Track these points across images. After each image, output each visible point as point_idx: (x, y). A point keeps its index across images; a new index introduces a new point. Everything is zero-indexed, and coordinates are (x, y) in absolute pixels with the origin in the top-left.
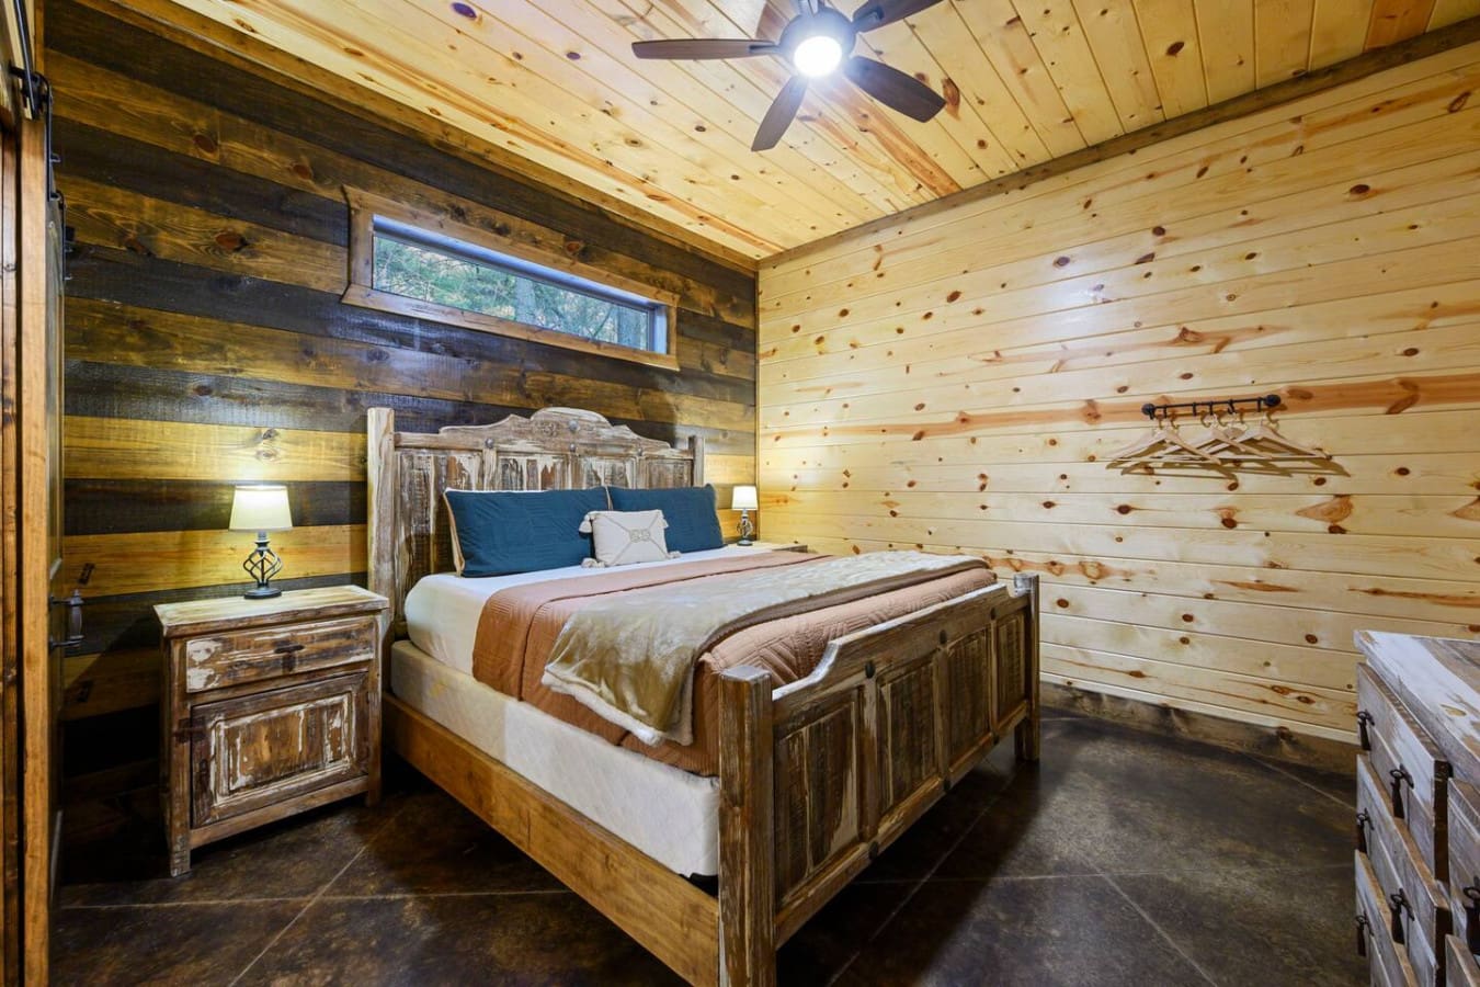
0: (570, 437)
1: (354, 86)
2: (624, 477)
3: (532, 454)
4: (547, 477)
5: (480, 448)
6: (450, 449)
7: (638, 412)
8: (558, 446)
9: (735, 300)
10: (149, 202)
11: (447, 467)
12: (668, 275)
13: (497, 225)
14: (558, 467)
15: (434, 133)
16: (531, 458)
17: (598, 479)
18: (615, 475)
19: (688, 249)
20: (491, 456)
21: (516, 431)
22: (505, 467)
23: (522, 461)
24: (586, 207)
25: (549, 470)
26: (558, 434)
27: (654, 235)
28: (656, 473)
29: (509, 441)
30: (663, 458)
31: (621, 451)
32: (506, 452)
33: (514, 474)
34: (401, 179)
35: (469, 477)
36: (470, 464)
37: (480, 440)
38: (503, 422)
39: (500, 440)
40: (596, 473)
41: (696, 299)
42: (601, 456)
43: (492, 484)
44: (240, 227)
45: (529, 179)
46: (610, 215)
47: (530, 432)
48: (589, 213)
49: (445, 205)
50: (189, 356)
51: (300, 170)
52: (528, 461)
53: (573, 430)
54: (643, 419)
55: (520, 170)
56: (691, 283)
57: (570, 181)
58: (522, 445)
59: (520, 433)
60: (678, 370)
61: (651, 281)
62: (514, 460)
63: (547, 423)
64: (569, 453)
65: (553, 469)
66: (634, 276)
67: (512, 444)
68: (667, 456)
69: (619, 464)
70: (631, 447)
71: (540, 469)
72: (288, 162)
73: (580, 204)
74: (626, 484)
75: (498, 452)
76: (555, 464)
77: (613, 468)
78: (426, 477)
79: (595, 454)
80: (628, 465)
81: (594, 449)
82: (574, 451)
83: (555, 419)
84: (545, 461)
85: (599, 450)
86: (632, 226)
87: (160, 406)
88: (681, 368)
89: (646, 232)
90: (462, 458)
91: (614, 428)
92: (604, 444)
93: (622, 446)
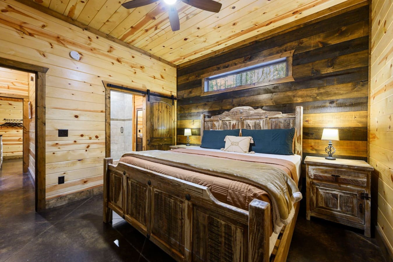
0: (240, 115)
1: (202, 57)
2: (260, 125)
3: (230, 120)
4: (234, 126)
5: (218, 120)
6: (213, 121)
7: (272, 102)
8: (237, 118)
9: (344, 28)
10: (184, 91)
11: (213, 125)
12: (289, 44)
13: (226, 66)
14: (237, 123)
15: (214, 55)
16: (230, 122)
17: (250, 126)
18: (255, 125)
19: (302, 26)
20: (221, 122)
21: (226, 115)
22: (224, 124)
23: (227, 122)
24: (251, 44)
25: (234, 125)
26: (236, 115)
27: (281, 33)
28: (274, 124)
29: (224, 118)
30: (278, 118)
31: (258, 117)
32: (224, 121)
33: (226, 126)
34: (209, 68)
35: (216, 127)
36: (216, 124)
37: (218, 118)
38: (223, 114)
39: (222, 118)
40: (249, 125)
41: (308, 45)
42: (251, 119)
43: (220, 128)
44: (190, 90)
45: (234, 49)
46: (260, 40)
47: (229, 115)
48: (253, 45)
49: (216, 68)
50: (186, 111)
51: (196, 77)
52: (229, 122)
53: (241, 113)
54: (274, 104)
55: (231, 48)
56: (304, 40)
57: (244, 41)
58: (227, 118)
59: (227, 115)
60: (294, 80)
61: (279, 52)
62: (226, 123)
63: (233, 112)
64: (240, 119)
65: (235, 124)
66: (270, 54)
67: (225, 118)
68: (279, 117)
69: (257, 121)
70: (262, 115)
71: (232, 124)
72: (195, 76)
73: (249, 44)
74: (261, 128)
75: (222, 121)
76: (236, 123)
77: (255, 123)
78: (209, 127)
79: (248, 119)
80: (261, 122)
81: (248, 117)
82: (241, 119)
83: (235, 111)
84: (233, 122)
85: (250, 118)
86: (269, 37)
87: (184, 118)
88: (295, 79)
89: (276, 35)
90: (215, 123)
91: (255, 110)
92: (252, 115)
93: (258, 115)
